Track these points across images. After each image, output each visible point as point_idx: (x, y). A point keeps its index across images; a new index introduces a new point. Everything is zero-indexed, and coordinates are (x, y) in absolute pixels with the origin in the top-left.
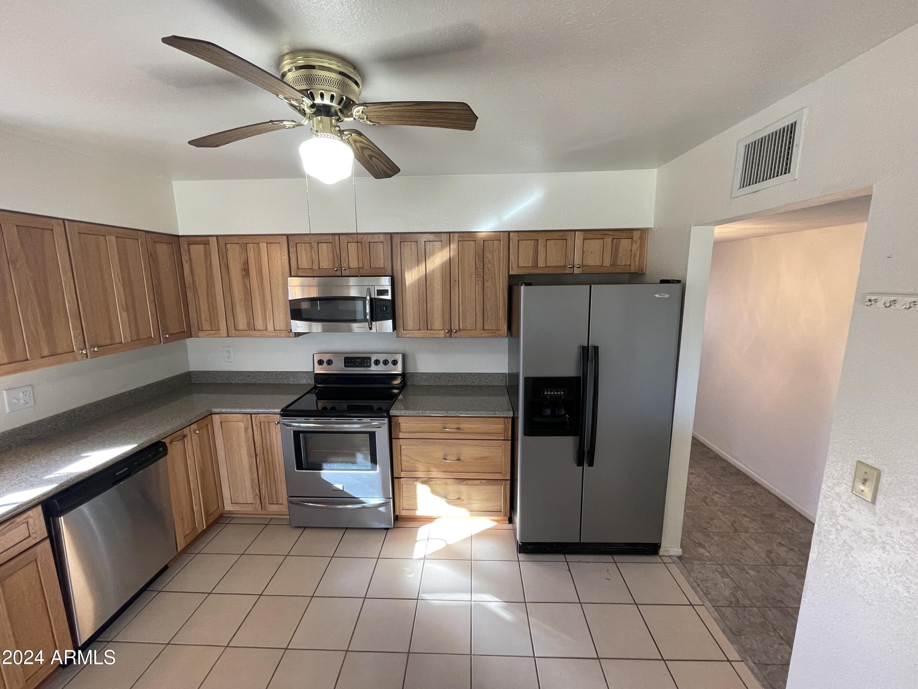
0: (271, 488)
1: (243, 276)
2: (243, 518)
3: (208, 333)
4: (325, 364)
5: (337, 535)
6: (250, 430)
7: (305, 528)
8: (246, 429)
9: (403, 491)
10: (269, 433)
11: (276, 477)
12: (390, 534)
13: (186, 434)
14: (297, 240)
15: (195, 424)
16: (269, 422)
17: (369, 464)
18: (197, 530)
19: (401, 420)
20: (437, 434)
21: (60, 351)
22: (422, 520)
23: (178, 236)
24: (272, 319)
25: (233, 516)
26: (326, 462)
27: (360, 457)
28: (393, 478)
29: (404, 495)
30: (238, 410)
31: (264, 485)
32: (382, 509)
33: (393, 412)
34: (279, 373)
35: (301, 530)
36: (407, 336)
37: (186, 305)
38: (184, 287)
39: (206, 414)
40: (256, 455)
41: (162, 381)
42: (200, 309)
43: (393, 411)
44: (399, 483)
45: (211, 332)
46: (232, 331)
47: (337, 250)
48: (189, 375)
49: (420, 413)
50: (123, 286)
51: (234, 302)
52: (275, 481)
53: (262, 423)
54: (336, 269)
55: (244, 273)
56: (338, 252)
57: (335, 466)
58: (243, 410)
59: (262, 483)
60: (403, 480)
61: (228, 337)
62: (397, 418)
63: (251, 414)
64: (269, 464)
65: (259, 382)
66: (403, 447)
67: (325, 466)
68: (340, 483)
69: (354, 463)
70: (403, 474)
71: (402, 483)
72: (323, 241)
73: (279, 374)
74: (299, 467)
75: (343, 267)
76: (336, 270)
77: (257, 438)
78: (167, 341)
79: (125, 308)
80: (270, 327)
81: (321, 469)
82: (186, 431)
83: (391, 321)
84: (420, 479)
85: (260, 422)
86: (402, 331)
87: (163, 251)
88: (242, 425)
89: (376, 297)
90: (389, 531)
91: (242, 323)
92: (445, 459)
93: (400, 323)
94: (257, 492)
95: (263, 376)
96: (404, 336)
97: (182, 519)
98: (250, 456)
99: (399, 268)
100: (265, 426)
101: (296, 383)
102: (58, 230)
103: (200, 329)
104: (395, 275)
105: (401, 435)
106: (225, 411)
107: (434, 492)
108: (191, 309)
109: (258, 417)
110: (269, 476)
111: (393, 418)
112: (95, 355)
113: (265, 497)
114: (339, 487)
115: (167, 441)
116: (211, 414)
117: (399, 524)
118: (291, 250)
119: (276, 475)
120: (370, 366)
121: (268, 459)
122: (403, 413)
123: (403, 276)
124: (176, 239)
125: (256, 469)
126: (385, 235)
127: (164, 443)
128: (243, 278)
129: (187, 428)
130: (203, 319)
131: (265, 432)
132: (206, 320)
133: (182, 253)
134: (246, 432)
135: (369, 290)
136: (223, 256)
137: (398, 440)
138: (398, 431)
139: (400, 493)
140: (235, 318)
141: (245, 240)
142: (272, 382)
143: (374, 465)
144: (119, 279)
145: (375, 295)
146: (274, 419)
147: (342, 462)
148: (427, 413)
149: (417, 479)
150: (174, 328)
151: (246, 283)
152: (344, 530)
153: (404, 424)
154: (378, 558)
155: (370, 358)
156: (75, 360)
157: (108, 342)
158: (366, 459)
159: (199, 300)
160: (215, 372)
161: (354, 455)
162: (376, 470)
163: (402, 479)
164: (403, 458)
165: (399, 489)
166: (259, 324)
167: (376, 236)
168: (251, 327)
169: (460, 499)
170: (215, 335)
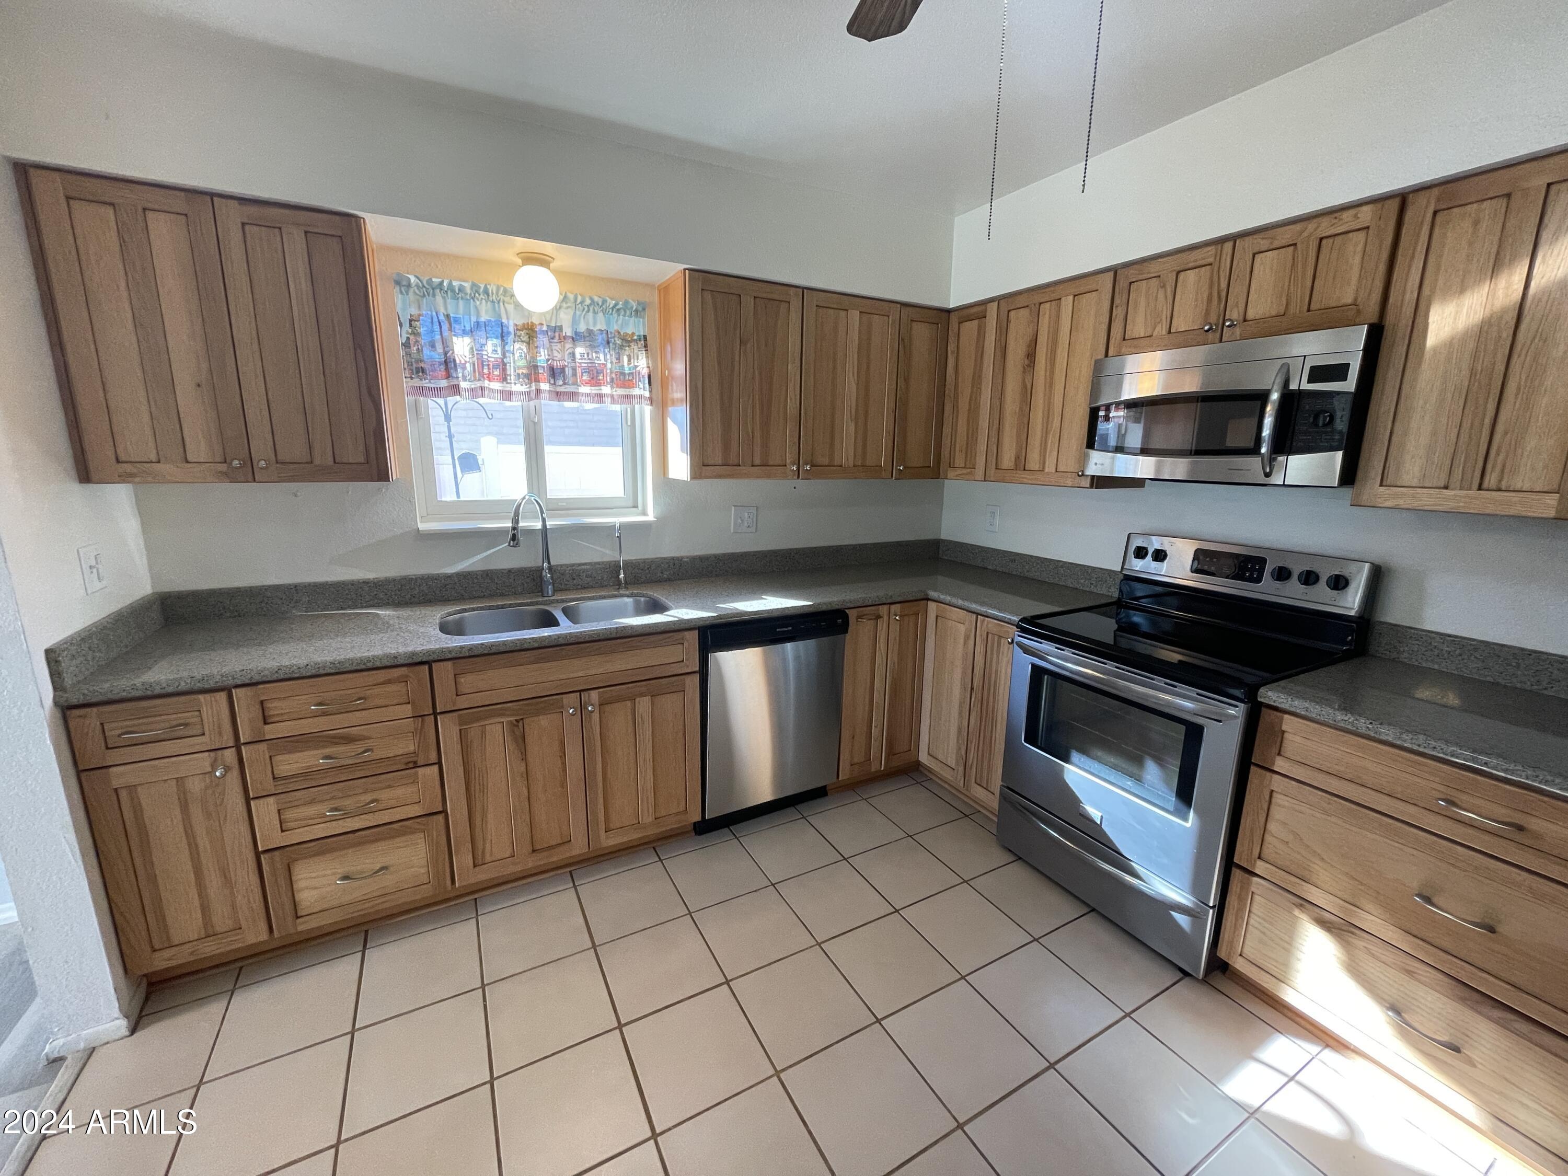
0: (983, 755)
1: (1024, 367)
2: (942, 787)
3: (959, 472)
4: (1149, 557)
5: (1069, 909)
6: (971, 642)
7: (1020, 858)
8: (967, 637)
9: (1253, 910)
10: (998, 656)
11: (993, 742)
12: (1184, 989)
13: (881, 614)
14: (1132, 273)
15: (898, 606)
16: (1000, 637)
17: (1172, 799)
18: (870, 765)
19: (1289, 723)
20: (1412, 809)
21: (771, 463)
22: (1298, 1019)
23: (948, 311)
24: (1057, 450)
25: (933, 778)
26: (1083, 751)
27: (1152, 771)
28: (1229, 864)
29: (1252, 921)
30: (960, 602)
31: (973, 744)
32: (1182, 920)
33: (1270, 695)
34: (1061, 564)
35: (1012, 858)
36: (1388, 504)
37: (940, 424)
38: (942, 395)
39: (919, 596)
40: (972, 689)
41: (898, 542)
42: (957, 429)
43: (1270, 693)
44: (1245, 886)
45: (965, 471)
46: (992, 471)
47: (1222, 280)
48: (936, 544)
49: (1362, 724)
50: (858, 384)
51: (1003, 418)
52: (991, 747)
53: (990, 636)
54: (1206, 328)
55: (1027, 362)
56: (1224, 285)
57: (1095, 766)
58: (967, 604)
59: (971, 743)
60: (1258, 884)
61: (985, 481)
62: (1279, 714)
63: (978, 614)
64: (987, 711)
65: (1027, 574)
66: (1278, 798)
67: (1075, 756)
68: (1098, 808)
69: (1138, 779)
70: (1260, 867)
71: (1253, 889)
72: (1191, 265)
73: (1062, 567)
74: (1031, 738)
75: (1230, 320)
76: (1207, 331)
77: (979, 659)
78: (901, 475)
79: (853, 417)
80: (1050, 467)
81: (1066, 759)
82: (883, 610)
83: (1339, 455)
84: (1318, 910)
85: (988, 633)
86: (1371, 487)
87: (922, 334)
88: (962, 628)
89: (1306, 386)
90: (1187, 979)
91: (1008, 460)
92: (1428, 900)
93: (1372, 462)
94: (963, 752)
95: (1035, 565)
96: (1379, 502)
97: (853, 737)
98: (964, 687)
99: (1410, 296)
100: (993, 640)
101: (1088, 589)
102: (795, 304)
103: (951, 466)
104: (1390, 320)
105: (1280, 765)
106: (944, 599)
107: (1354, 969)
108: (947, 430)
109: (986, 623)
110: (985, 732)
111: (1265, 713)
112: (809, 476)
113: (971, 768)
114: (1095, 814)
115: (852, 614)
116: (928, 599)
117: (1219, 980)
118: (1117, 301)
119: (993, 738)
120: (1258, 580)
121: (988, 702)
122: (1298, 705)
123: (1419, 320)
124: (945, 315)
125: (967, 714)
126: (1379, 205)
127: (847, 615)
128: (1024, 372)
129: (886, 608)
130: (957, 449)
131: (992, 654)
132: (961, 451)
133: (950, 340)
134: (965, 644)
135: (1285, 370)
136: (1001, 332)
137: (1268, 774)
138: (1275, 750)
139: (1241, 910)
140: (1000, 447)
141: (1037, 298)
142: (1047, 580)
143: (1182, 806)
144: (853, 373)
145: (1300, 383)
146: (1008, 632)
147: (1115, 767)
148: (1387, 733)
149: (1304, 903)
150: (915, 459)
151: (1026, 380)
152: (1086, 910)
153: (1298, 739)
154: (1128, 1015)
155: (1263, 561)
156: (785, 477)
157: (826, 461)
158: (1167, 783)
159: (957, 418)
160: (969, 547)
161: (1138, 761)
162: (1186, 819)
163: (1255, 879)
164: (1272, 826)
165: (1242, 900)
166: (1033, 461)
167: (1346, 215)
168: (1021, 464)
169: (1457, 1050)
170: (967, 477)
